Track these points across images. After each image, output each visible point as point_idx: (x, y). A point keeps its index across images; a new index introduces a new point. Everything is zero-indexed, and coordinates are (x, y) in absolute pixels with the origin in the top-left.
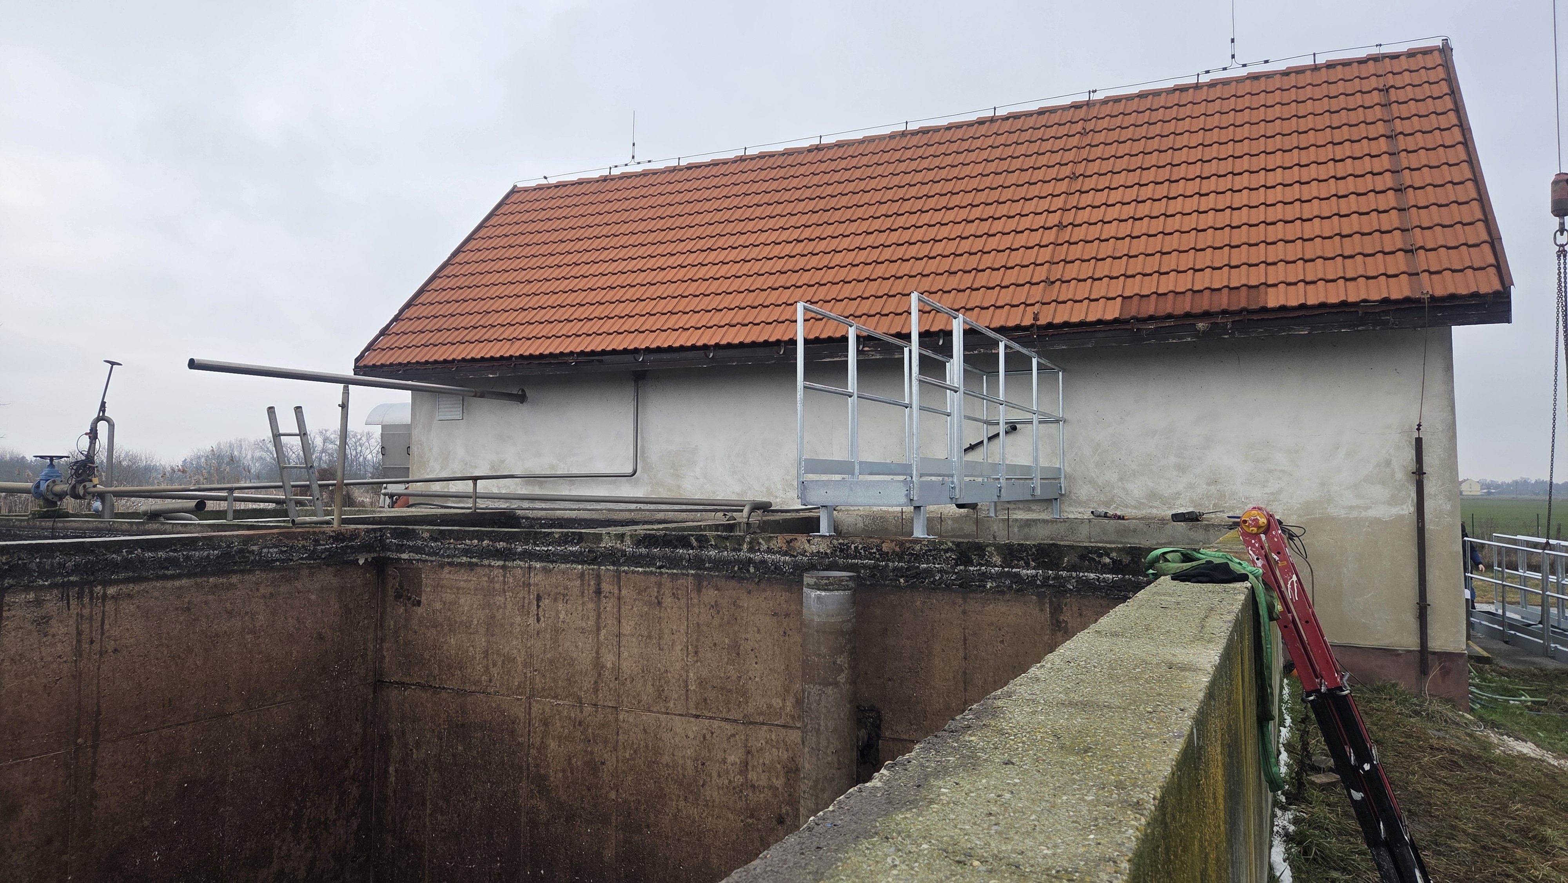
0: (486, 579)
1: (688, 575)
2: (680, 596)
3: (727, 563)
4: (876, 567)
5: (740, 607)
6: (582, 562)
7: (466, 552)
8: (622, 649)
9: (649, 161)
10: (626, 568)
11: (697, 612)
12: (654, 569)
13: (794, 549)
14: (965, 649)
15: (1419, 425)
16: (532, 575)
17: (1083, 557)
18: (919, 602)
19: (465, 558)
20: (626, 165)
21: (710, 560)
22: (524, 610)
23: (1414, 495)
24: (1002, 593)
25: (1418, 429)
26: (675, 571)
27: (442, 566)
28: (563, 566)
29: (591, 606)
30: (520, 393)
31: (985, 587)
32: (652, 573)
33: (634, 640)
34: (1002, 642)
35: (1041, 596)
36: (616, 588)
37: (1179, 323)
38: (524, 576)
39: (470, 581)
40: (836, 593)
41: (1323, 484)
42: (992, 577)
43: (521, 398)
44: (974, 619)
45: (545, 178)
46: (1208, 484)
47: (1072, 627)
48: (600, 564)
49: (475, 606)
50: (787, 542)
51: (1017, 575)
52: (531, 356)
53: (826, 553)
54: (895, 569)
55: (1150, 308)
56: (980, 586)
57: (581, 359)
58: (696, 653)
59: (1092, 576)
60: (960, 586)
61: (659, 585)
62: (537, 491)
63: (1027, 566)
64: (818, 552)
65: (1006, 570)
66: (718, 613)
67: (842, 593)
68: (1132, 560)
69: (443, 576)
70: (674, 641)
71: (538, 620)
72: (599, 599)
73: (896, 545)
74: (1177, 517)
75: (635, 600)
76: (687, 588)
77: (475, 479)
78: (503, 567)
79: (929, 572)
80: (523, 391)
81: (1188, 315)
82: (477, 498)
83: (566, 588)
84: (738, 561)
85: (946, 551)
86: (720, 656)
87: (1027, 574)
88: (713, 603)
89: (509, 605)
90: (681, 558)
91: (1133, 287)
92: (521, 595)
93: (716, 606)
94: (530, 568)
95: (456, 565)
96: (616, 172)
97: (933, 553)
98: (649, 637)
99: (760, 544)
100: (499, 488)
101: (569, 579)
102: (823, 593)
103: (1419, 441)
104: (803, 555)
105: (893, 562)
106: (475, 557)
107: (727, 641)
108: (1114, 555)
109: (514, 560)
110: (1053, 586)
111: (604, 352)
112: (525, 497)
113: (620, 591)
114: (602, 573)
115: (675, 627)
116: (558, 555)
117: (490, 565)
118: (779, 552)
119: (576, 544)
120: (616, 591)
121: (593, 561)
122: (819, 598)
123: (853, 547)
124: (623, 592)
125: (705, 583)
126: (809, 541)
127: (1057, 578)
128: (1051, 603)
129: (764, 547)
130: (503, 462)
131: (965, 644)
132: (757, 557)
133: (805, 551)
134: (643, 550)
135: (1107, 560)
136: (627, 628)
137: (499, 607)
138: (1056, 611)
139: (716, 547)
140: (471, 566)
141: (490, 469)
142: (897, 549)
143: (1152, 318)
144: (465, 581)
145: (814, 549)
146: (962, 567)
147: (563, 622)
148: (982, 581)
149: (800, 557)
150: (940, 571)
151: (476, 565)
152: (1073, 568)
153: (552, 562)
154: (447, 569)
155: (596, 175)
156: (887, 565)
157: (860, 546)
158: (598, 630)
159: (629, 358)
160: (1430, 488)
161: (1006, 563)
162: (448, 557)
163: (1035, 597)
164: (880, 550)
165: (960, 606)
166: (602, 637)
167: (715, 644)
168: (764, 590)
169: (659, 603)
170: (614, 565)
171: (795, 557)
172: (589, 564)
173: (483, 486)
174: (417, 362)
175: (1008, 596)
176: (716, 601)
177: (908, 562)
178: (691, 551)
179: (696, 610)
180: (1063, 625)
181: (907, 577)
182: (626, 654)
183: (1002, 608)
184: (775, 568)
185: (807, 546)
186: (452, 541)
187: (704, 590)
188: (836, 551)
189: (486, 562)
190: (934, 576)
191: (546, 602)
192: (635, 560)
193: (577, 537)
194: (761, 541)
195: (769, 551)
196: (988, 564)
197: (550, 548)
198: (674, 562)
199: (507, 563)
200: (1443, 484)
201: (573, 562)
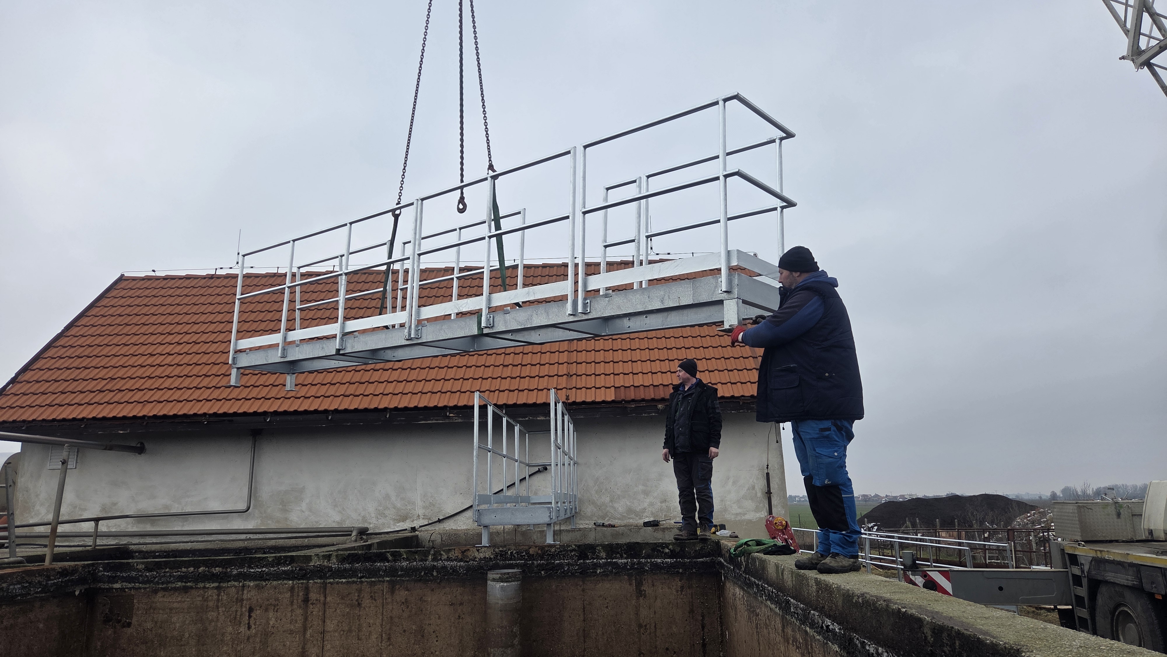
0: (201, 599)
1: (384, 582)
2: (376, 598)
3: (416, 570)
4: (525, 565)
5: (425, 601)
6: (293, 579)
7: (181, 579)
8: (326, 643)
9: (252, 267)
10: (332, 580)
11: (391, 608)
12: (355, 579)
13: (467, 557)
14: (584, 614)
15: (768, 466)
16: (245, 592)
17: (653, 550)
18: (554, 586)
19: (179, 584)
20: (231, 268)
21: (402, 569)
22: (236, 621)
23: (767, 506)
24: (607, 575)
25: (767, 468)
26: (373, 579)
27: (155, 592)
28: (275, 583)
29: (299, 611)
30: (139, 445)
31: (596, 572)
32: (354, 582)
33: (336, 634)
34: (607, 607)
35: (630, 576)
36: (322, 595)
37: (648, 404)
38: (238, 593)
39: (185, 601)
40: (513, 583)
42: (600, 566)
43: (140, 450)
44: (589, 594)
45: (154, 271)
47: (649, 593)
48: (308, 579)
49: (187, 622)
50: (462, 552)
51: (616, 563)
53: (490, 558)
54: (538, 565)
55: (631, 395)
56: (593, 572)
57: (212, 419)
58: (389, 639)
59: (659, 560)
60: (581, 573)
61: (360, 591)
63: (622, 557)
64: (485, 558)
65: (609, 560)
66: (408, 607)
67: (516, 583)
68: (681, 549)
69: (155, 600)
70: (370, 632)
71: (249, 628)
72: (307, 606)
73: (539, 549)
74: (646, 524)
75: (338, 604)
76: (383, 591)
77: (97, 520)
78: (218, 588)
79: (561, 565)
80: (142, 443)
81: (653, 400)
82: (97, 536)
83: (277, 599)
84: (425, 568)
85: (571, 551)
86: (408, 639)
87: (622, 562)
88: (403, 600)
89: (222, 618)
90: (379, 569)
91: (620, 381)
92: (234, 609)
93: (406, 603)
94: (243, 586)
95: (170, 590)
97: (563, 553)
98: (350, 631)
99: (441, 555)
100: (108, 527)
101: (280, 593)
103: (768, 474)
104: (474, 560)
105: (537, 561)
106: (190, 582)
107: (414, 627)
108: (671, 547)
109: (229, 581)
110: (637, 569)
111: (235, 414)
113: (326, 598)
114: (310, 585)
115: (372, 621)
116: (271, 574)
117: (204, 587)
118: (456, 560)
119: (288, 565)
120: (322, 599)
121: (303, 577)
123: (509, 552)
124: (329, 599)
125: (397, 587)
126: (478, 551)
127: (639, 563)
128: (636, 579)
129: (445, 556)
130: (115, 504)
131: (584, 611)
132: (440, 564)
133: (476, 558)
134: (347, 566)
135: (667, 551)
136: (330, 626)
137: (212, 621)
138: (639, 584)
139: (407, 559)
140: (186, 590)
142: (540, 552)
143: (633, 401)
144: (178, 602)
145: (482, 555)
146: (581, 561)
147: (273, 627)
148: (595, 569)
149: (471, 562)
150: (568, 564)
151: (191, 588)
152: (648, 556)
153: (265, 580)
154: (160, 594)
155: (204, 273)
156: (533, 563)
157: (515, 552)
158: (305, 629)
160: (774, 502)
161: (608, 556)
162: (163, 583)
163: (626, 577)
164: (528, 553)
165: (580, 586)
166: (308, 635)
167: (405, 631)
168: (444, 587)
169: (359, 605)
170: (321, 578)
171: (467, 562)
172: (299, 580)
175: (610, 578)
176: (406, 599)
177: (547, 560)
178: (387, 564)
179: (390, 607)
180: (643, 592)
181: (546, 570)
182: (329, 646)
183: (607, 585)
184: (453, 571)
185: (476, 554)
186: (167, 570)
187: (397, 592)
188: (497, 556)
189: (201, 585)
190: (564, 568)
191: (258, 612)
192: (339, 573)
193: (289, 559)
194: (442, 552)
195: (449, 559)
196: (598, 558)
197: (264, 569)
198: (373, 573)
199: (222, 584)
200: (780, 499)
201: (284, 579)
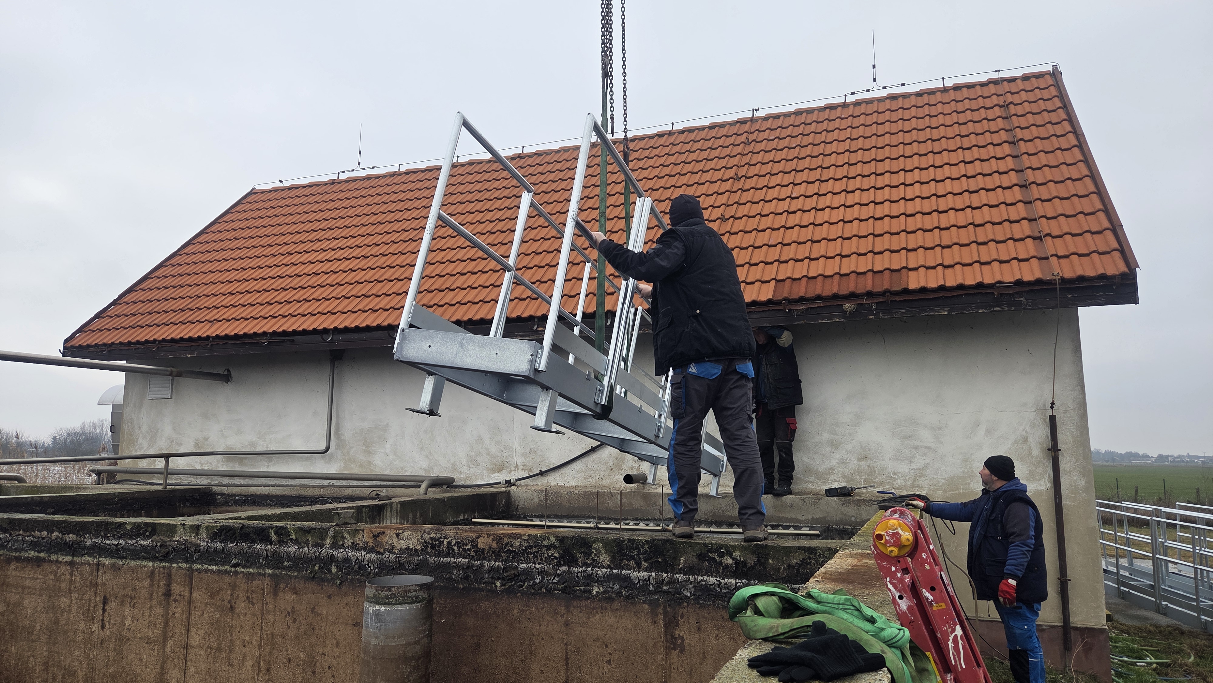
0: (52, 577)
1: (264, 575)
2: (255, 601)
3: (307, 561)
4: (469, 566)
5: (319, 615)
6: (154, 559)
7: (34, 545)
8: (189, 663)
9: (373, 168)
10: (199, 566)
11: (272, 620)
12: (227, 568)
13: (380, 544)
14: (567, 670)
15: (1053, 404)
16: (100, 573)
17: (701, 557)
18: (516, 611)
19: (32, 552)
20: (353, 170)
21: (289, 557)
22: (89, 617)
23: (1050, 471)
24: (610, 600)
25: (1052, 407)
26: (251, 570)
27: (9, 561)
28: (133, 563)
29: (159, 611)
30: (226, 373)
31: (590, 592)
32: (226, 572)
33: (202, 653)
34: (609, 662)
35: (654, 604)
36: (187, 589)
37: (828, 304)
38: (91, 574)
39: (37, 579)
40: (400, 607)
41: (966, 460)
42: (599, 581)
43: (226, 378)
44: (578, 632)
45: (281, 181)
46: (859, 460)
47: (689, 645)
48: (171, 561)
49: (39, 609)
50: (374, 536)
51: (627, 578)
52: (227, 337)
53: (416, 550)
54: (491, 569)
55: (800, 290)
56: (585, 592)
57: (273, 339)
58: (268, 670)
59: (712, 580)
60: (563, 591)
61: (234, 587)
62: (237, 467)
63: (639, 567)
64: (407, 549)
65: (615, 571)
66: (295, 621)
67: (407, 607)
68: (758, 560)
69: (9, 573)
70: (245, 656)
71: (103, 627)
72: (168, 603)
73: (493, 541)
74: (830, 493)
75: (206, 604)
76: (263, 590)
77: (167, 457)
78: (71, 564)
79: (527, 573)
80: (229, 371)
81: (835, 296)
82: (168, 473)
83: (134, 589)
84: (318, 559)
85: (548, 548)
86: (294, 674)
87: (638, 578)
88: (289, 610)
89: (74, 608)
90: (258, 555)
91: (785, 271)
92: (87, 597)
93: (292, 613)
94: (98, 564)
95: (23, 561)
96: (343, 176)
97: (535, 550)
98: (219, 649)
99: (343, 538)
100: (202, 464)
101: (138, 579)
102: (383, 609)
103: (1053, 419)
104: (391, 552)
105: (489, 561)
106: (42, 551)
107: (302, 655)
108: (737, 554)
109: (83, 555)
110: (667, 592)
111: (295, 333)
112: (227, 473)
113: (191, 593)
114: (174, 571)
115: (247, 638)
116: (129, 549)
117: (57, 561)
118: (364, 549)
119: (149, 537)
120: (187, 594)
121: (165, 557)
122: (377, 614)
123: (445, 543)
124: (195, 595)
125: (282, 585)
126: (398, 535)
127: (672, 582)
128: (665, 613)
129: (348, 542)
130: (206, 439)
131: (567, 664)
132: (340, 554)
133: (393, 548)
134: (219, 545)
135: (730, 561)
136: (196, 639)
137: (63, 611)
138: (671, 623)
139: (296, 542)
140: (38, 562)
141: (195, 447)
142: (494, 545)
143: (802, 299)
144: (32, 579)
145: (403, 544)
146: (565, 568)
147: (129, 629)
148: (588, 585)
149: (387, 555)
150: (542, 572)
151: (43, 560)
152: (690, 570)
153: (122, 558)
154: (13, 566)
155: (325, 179)
156: (482, 565)
157: (454, 541)
158: (165, 640)
159: (318, 338)
160: (1065, 464)
161: (616, 563)
162: (16, 550)
163: (647, 606)
164: (475, 546)
165: (562, 616)
166: (168, 649)
167: (289, 660)
168: (346, 594)
169: (232, 608)
170: (187, 562)
171: (382, 554)
172: (161, 561)
173: (177, 463)
174: (121, 343)
175: (616, 605)
176: (293, 607)
177: (506, 561)
178: (269, 547)
179: (271, 617)
180: (679, 642)
181: (503, 579)
182: (193, 670)
183: (610, 619)
184: (359, 568)
185: (395, 541)
186: (21, 532)
187: (281, 594)
188: (426, 547)
189: (54, 557)
190: (534, 579)
191: (113, 605)
192: (209, 556)
193: (150, 529)
194: (345, 534)
195: (354, 547)
196: (595, 564)
197: (121, 541)
198: (250, 559)
199: (75, 558)
200: (1077, 461)
201: (145, 558)
